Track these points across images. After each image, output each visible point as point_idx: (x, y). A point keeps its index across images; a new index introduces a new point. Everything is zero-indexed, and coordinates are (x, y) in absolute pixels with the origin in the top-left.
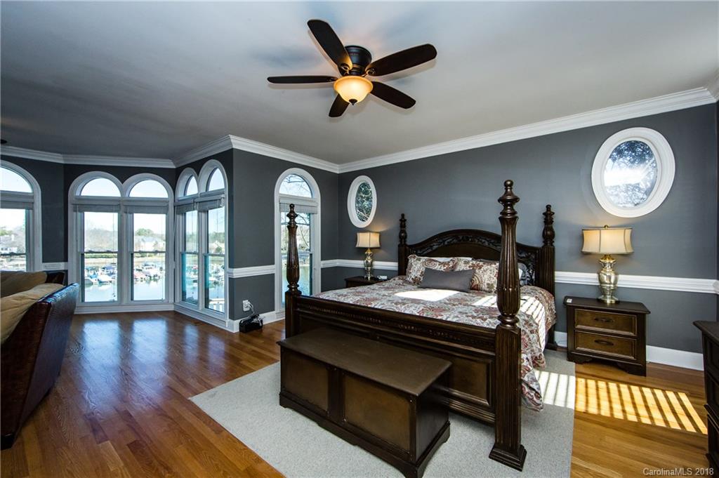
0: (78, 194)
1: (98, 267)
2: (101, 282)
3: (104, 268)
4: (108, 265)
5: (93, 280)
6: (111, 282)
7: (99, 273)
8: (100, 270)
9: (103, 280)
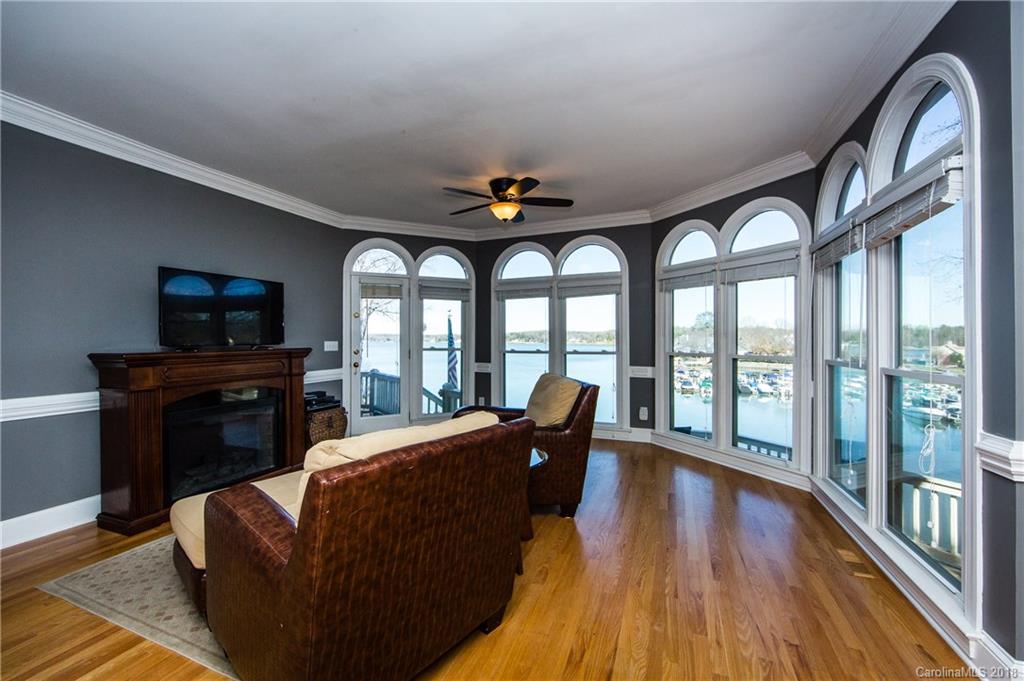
0: (666, 263)
1: (758, 373)
2: (761, 394)
3: (765, 375)
4: (770, 372)
5: (752, 389)
6: (772, 394)
7: (760, 380)
8: (761, 377)
9: (763, 391)
